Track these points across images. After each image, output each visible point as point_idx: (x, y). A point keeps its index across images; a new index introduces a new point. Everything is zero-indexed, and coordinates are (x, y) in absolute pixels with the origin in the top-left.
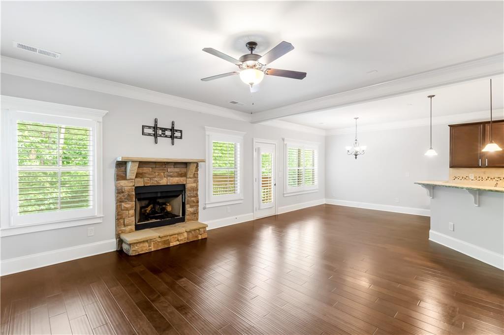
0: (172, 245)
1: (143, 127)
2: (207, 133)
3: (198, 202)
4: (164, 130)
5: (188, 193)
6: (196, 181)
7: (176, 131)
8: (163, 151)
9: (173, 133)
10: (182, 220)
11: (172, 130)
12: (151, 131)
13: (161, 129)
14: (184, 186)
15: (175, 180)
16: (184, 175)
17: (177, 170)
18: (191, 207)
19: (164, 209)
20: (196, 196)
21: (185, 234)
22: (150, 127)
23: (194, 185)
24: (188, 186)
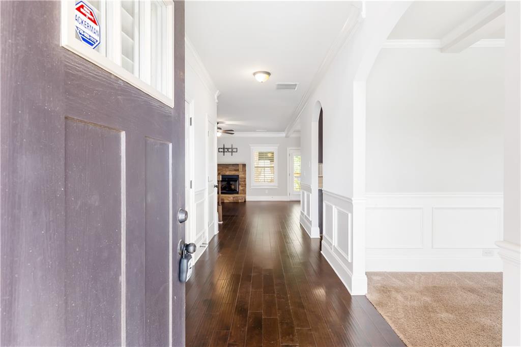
0: (225, 201)
1: (219, 149)
2: (251, 148)
3: (245, 185)
4: (228, 149)
5: (240, 180)
6: (245, 174)
7: (234, 148)
8: (228, 159)
9: (232, 150)
10: (238, 193)
11: (232, 148)
12: (222, 150)
13: (226, 148)
14: (238, 176)
15: (233, 173)
16: (238, 170)
17: (234, 168)
18: (242, 187)
19: (231, 187)
20: (245, 181)
21: (232, 198)
22: (221, 148)
23: (243, 175)
24: (240, 176)
